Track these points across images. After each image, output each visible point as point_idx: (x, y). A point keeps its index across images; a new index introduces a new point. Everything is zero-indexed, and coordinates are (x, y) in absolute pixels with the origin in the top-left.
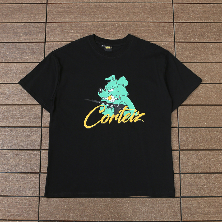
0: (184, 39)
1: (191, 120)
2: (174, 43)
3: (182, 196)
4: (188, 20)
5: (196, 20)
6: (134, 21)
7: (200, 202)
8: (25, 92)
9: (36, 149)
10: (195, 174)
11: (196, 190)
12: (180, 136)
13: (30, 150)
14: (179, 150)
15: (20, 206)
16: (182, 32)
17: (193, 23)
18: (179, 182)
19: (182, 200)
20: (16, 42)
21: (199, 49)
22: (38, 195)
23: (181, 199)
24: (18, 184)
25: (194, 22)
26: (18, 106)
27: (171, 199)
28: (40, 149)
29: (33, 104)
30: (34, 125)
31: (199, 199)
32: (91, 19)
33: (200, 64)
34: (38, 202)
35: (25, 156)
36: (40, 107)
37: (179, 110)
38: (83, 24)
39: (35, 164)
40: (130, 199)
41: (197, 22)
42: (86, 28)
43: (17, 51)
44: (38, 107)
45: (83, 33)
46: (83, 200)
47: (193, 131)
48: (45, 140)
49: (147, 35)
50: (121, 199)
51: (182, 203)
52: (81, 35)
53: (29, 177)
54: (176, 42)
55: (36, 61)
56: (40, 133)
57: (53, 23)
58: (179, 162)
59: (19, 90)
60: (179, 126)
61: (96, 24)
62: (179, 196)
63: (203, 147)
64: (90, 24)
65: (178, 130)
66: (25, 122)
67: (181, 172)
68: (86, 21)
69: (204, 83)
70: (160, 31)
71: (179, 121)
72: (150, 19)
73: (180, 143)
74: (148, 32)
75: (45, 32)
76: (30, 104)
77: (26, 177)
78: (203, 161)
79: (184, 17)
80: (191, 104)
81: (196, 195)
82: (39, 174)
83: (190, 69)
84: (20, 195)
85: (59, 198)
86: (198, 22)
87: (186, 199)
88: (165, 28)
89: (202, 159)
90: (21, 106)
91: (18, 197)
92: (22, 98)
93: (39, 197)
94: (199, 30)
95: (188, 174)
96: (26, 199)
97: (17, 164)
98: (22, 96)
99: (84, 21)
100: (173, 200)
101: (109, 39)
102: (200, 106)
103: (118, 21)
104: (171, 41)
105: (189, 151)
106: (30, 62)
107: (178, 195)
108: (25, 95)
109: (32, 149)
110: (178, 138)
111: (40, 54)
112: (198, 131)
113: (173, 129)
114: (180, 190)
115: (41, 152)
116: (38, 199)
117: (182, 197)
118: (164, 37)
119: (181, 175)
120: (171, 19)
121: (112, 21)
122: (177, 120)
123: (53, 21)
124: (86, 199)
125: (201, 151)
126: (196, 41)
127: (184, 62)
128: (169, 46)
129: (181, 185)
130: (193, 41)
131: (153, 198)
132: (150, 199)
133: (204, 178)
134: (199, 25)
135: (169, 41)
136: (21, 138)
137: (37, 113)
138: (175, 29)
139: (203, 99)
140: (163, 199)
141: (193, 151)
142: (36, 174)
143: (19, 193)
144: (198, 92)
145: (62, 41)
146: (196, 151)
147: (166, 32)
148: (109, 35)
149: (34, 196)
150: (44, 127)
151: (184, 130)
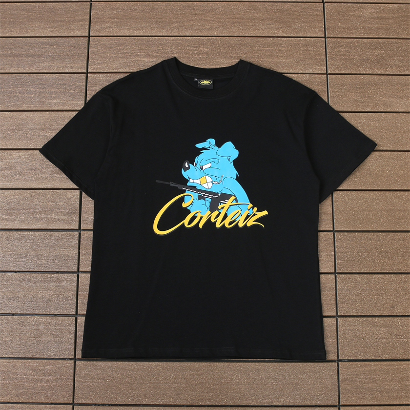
0: (344, 68)
1: (358, 218)
2: (325, 75)
3: (340, 358)
4: (352, 33)
5: (366, 34)
6: (252, 35)
7: (375, 370)
8: (50, 166)
9: (70, 271)
10: (365, 319)
11: (367, 347)
12: (336, 248)
13: (57, 272)
14: (335, 273)
15: (39, 377)
16: (341, 55)
17: (361, 40)
18: (336, 333)
19: (340, 366)
20: (33, 72)
21: (373, 87)
22: (73, 357)
23: (338, 364)
24: (36, 336)
25: (362, 36)
26: (36, 191)
27: (321, 364)
28: (76, 271)
29: (64, 187)
30: (66, 226)
31: (372, 363)
32: (172, 31)
33: (374, 114)
34: (73, 369)
35: (48, 284)
36: (77, 193)
37: (334, 200)
38: (158, 40)
39: (67, 298)
40: (244, 363)
41: (368, 36)
42: (164, 47)
43: (35, 90)
44: (74, 194)
45: (158, 56)
46: (157, 366)
47: (361, 238)
48: (87, 254)
49: (276, 60)
51: (340, 372)
52: (154, 60)
53: (55, 323)
54: (330, 74)
55: (71, 109)
56: (77, 242)
57: (102, 38)
58: (335, 296)
59: (38, 162)
60: (335, 229)
61: (182, 40)
62: (336, 358)
63: (380, 268)
64: (170, 39)
65: (332, 236)
66: (48, 221)
67: (339, 314)
68: (164, 35)
69: (381, 149)
70: (300, 54)
71: (335, 220)
72: (281, 32)
73: (336, 260)
74: (277, 56)
75: (86, 54)
76: (58, 187)
77: (51, 324)
78: (379, 295)
79: (344, 28)
81: (366, 358)
82: (74, 318)
83: (356, 123)
84: (39, 356)
86: (370, 36)
87: (348, 363)
88: (309, 49)
89: (377, 290)
90: (41, 191)
91: (35, 361)
92: (44, 176)
93: (75, 359)
94: (372, 52)
95: (352, 318)
96: (50, 364)
97: (34, 299)
98: (43, 173)
99: (159, 35)
100: (323, 366)
101: (206, 67)
102: (374, 192)
103: (223, 35)
104: (320, 72)
105: (353, 275)
106: (60, 109)
107: (332, 356)
108: (49, 170)
109: (61, 270)
110: (333, 251)
111: (77, 96)
112: (370, 239)
113: (323, 234)
114: (336, 347)
115: (78, 276)
116: (73, 365)
117: (341, 361)
118: (308, 65)
119: (339, 319)
120: (320, 31)
121: (212, 35)
122: (331, 217)
123: (101, 35)
124: (161, 363)
126: (367, 73)
127: (345, 110)
128: (317, 82)
129: (339, 338)
130: (362, 73)
131: (286, 362)
132: (280, 364)
133: (381, 326)
134: (371, 44)
135: (317, 72)
136: (40, 250)
137: (72, 204)
138: (327, 50)
139: (379, 180)
140: (305, 364)
141: (362, 276)
142: (69, 318)
143: (37, 352)
144: (371, 166)
145: (118, 71)
146: (367, 275)
147: (312, 55)
148: (206, 60)
149: (65, 359)
150: (84, 230)
151: (344, 236)
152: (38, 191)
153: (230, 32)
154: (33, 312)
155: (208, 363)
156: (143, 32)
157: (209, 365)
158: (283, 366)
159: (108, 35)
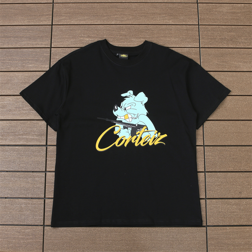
0: (211, 44)
1: (219, 137)
2: (199, 49)
3: (208, 225)
4: (215, 22)
5: (224, 22)
6: (153, 24)
7: (229, 232)
8: (28, 105)
9: (41, 171)
10: (223, 200)
11: (225, 218)
12: (205, 156)
13: (33, 172)
14: (205, 172)
15: (21, 237)
16: (208, 36)
17: (221, 26)
18: (205, 209)
19: (208, 229)
21: (228, 56)
23: (206, 228)
24: (20, 211)
25: (222, 24)
26: (19, 121)
27: (196, 228)
28: (45, 171)
29: (37, 119)
30: (38, 143)
31: (228, 228)
32: (104, 21)
33: (229, 73)
34: (43, 231)
35: (27, 179)
37: (204, 126)
38: (95, 27)
39: (39, 188)
41: (225, 24)
42: (99, 31)
43: (18, 58)
44: (43, 123)
45: (95, 37)
46: (94, 230)
47: (221, 150)
48: (51, 161)
49: (168, 39)
50: (137, 228)
51: (208, 233)
52: (93, 39)
53: (32, 203)
54: (202, 48)
55: (41, 70)
56: (45, 153)
57: (60, 26)
58: (204, 186)
59: (21, 103)
60: (205, 145)
61: (110, 27)
63: (232, 169)
64: (102, 26)
65: (203, 149)
66: (27, 140)
67: (207, 197)
69: (233, 94)
70: (183, 35)
71: (204, 139)
72: (171, 21)
73: (206, 164)
74: (169, 36)
75: (50, 36)
76: (33, 119)
77: (29, 204)
78: (232, 185)
79: (210, 19)
80: (218, 119)
81: (224, 224)
82: (43, 200)
83: (218, 78)
84: (22, 224)
85: (67, 228)
86: (227, 24)
87: (213, 228)
88: (189, 32)
89: (231, 182)
90: (23, 121)
91: (19, 226)
92: (24, 112)
93: (44, 225)
94: (228, 34)
95: (216, 200)
96: (29, 229)
97: (19, 188)
98: (25, 110)
100: (197, 230)
103: (135, 24)
104: (195, 47)
105: (216, 173)
106: (34, 70)
107: (204, 224)
108: (27, 108)
109: (35, 170)
110: (204, 158)
111: (44, 62)
112: (227, 150)
113: (197, 147)
114: (205, 218)
115: (46, 174)
116: (43, 229)
118: (188, 42)
119: (207, 200)
120: (195, 21)
121: (128, 23)
122: (202, 137)
123: (60, 24)
124: (97, 228)
125: (229, 173)
126: (225, 47)
127: (211, 70)
128: (193, 53)
129: (207, 212)
130: (221, 47)
132: (171, 228)
133: (233, 205)
134: (227, 29)
135: (193, 46)
136: (22, 158)
137: (42, 130)
138: (200, 33)
139: (232, 114)
140: (186, 228)
141: (221, 173)
142: (40, 200)
143: (21, 221)
144: (227, 105)
145: (70, 46)
146: (225, 173)
147: (190, 36)
148: (124, 39)
149: (37, 225)
150: (49, 145)
151: (210, 148)
152: (21, 121)
153: (140, 22)
154: (18, 196)
155: (126, 228)
156: (86, 22)
157: (127, 229)
158: (172, 230)
159: (64, 24)
